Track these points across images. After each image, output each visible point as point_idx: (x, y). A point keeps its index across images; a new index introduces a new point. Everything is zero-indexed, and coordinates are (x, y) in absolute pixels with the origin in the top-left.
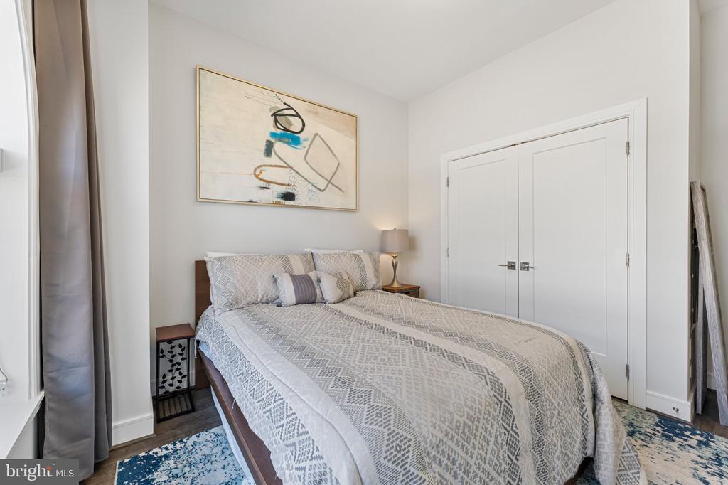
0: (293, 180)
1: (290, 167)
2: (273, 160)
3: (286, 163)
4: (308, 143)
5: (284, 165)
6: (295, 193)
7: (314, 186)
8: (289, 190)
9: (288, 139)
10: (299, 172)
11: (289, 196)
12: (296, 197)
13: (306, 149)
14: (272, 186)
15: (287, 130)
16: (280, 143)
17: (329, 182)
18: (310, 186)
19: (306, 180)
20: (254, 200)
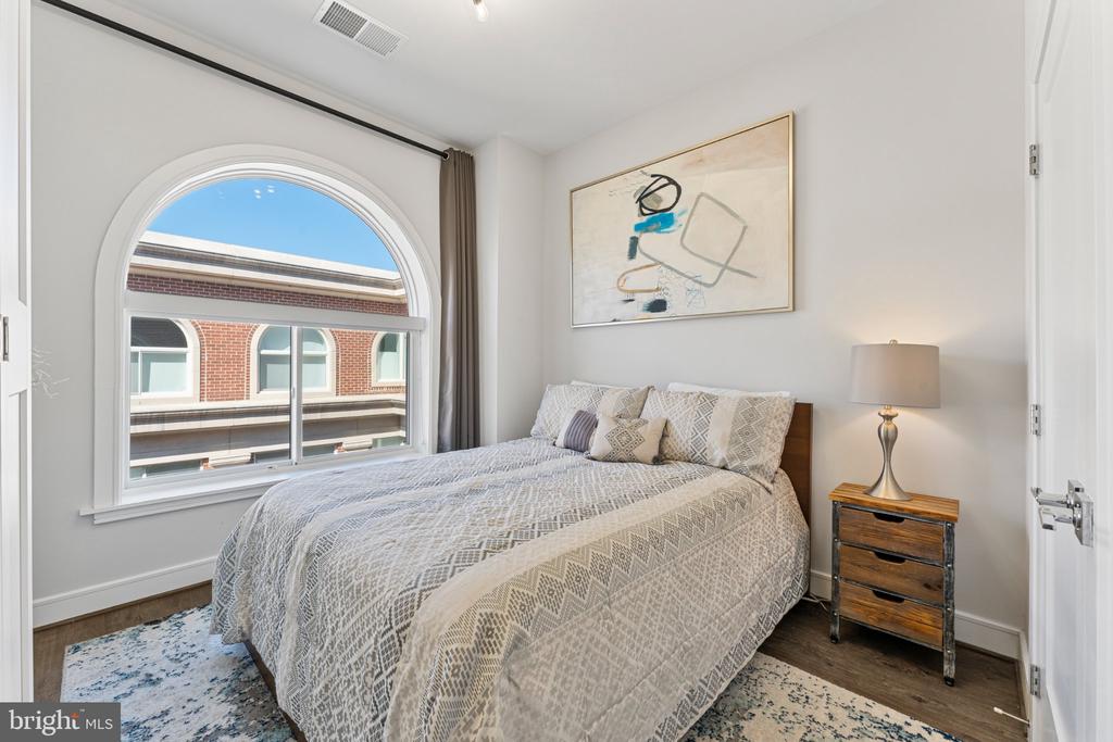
0: (663, 280)
1: (661, 263)
2: (640, 260)
3: (653, 259)
4: (686, 216)
5: (652, 262)
6: (667, 298)
7: (696, 281)
8: (658, 296)
9: (657, 223)
10: (673, 266)
11: (658, 306)
12: (668, 305)
13: (682, 229)
14: (637, 296)
15: (656, 212)
16: (647, 234)
17: (725, 267)
18: (690, 284)
19: (682, 274)
20: (618, 318)
